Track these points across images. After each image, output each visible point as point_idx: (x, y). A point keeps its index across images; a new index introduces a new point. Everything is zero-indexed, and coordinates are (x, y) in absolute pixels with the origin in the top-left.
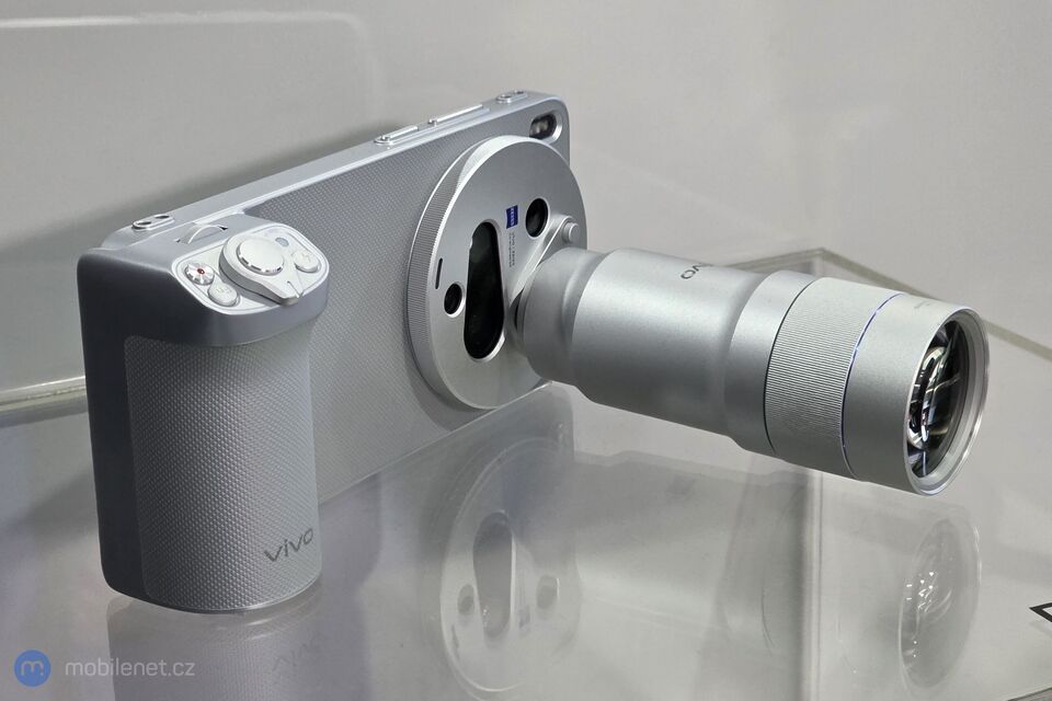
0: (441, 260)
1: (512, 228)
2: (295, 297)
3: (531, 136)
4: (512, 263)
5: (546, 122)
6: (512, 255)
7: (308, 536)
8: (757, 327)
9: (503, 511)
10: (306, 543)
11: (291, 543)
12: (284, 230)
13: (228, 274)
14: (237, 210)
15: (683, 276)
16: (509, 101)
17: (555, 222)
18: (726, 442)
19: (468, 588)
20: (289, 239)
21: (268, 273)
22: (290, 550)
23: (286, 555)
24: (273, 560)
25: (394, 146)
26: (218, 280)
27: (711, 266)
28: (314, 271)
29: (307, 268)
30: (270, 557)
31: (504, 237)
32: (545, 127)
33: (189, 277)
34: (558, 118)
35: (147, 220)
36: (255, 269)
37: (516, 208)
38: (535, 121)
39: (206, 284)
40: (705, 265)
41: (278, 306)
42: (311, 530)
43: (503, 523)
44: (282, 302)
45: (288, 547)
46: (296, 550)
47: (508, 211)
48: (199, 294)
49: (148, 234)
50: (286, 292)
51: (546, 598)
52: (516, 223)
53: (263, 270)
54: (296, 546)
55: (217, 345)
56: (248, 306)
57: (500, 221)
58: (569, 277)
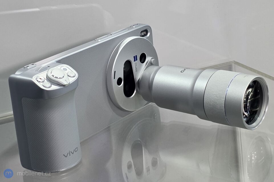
0: (115, 71)
1: (136, 62)
2: (67, 84)
3: (140, 36)
4: (136, 71)
5: (145, 32)
6: (136, 69)
7: (76, 150)
8: (201, 85)
9: (139, 139)
10: (76, 152)
11: (71, 152)
12: (65, 66)
13: (49, 79)
14: (53, 61)
15: (181, 72)
16: (134, 27)
17: (148, 59)
18: (195, 117)
19: (130, 162)
20: (67, 68)
21: (60, 78)
22: (71, 154)
23: (70, 155)
24: (66, 157)
25: (100, 41)
26: (46, 81)
27: (189, 68)
28: (74, 77)
29: (72, 76)
30: (65, 156)
31: (134, 64)
32: (145, 33)
33: (38, 81)
34: (149, 30)
35: (28, 66)
36: (56, 77)
37: (136, 56)
38: (142, 32)
39: (42, 82)
40: (187, 68)
41: (63, 87)
42: (77, 148)
43: (140, 142)
44: (64, 86)
45: (70, 153)
46: (73, 154)
47: (134, 57)
48: (40, 85)
49: (28, 69)
50: (65, 83)
51: (154, 163)
52: (137, 60)
53: (59, 78)
54: (73, 152)
55: (46, 99)
56: (54, 87)
57: (132, 60)
58: (151, 74)
